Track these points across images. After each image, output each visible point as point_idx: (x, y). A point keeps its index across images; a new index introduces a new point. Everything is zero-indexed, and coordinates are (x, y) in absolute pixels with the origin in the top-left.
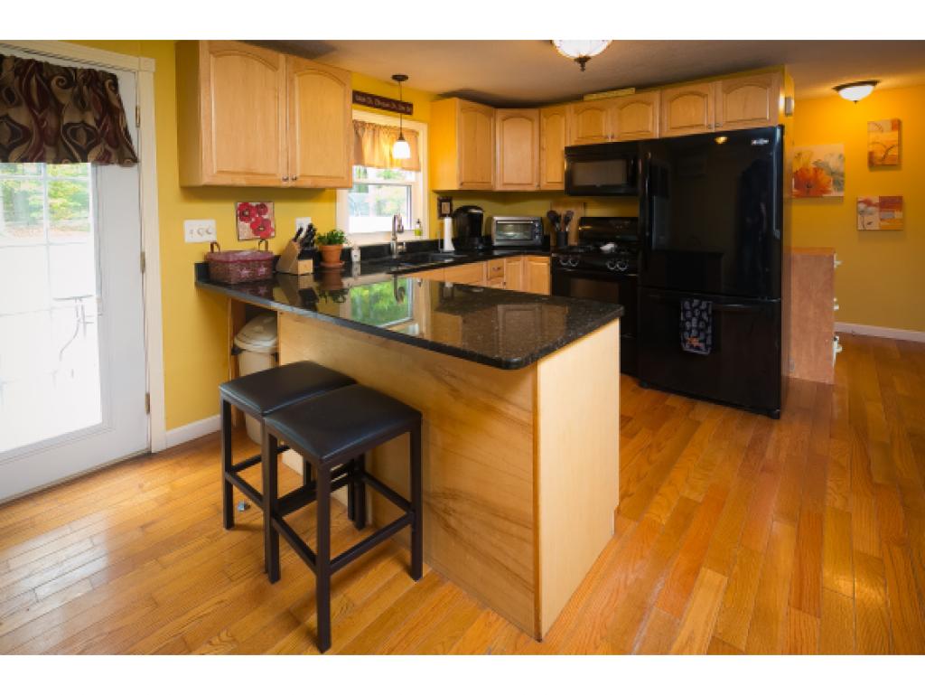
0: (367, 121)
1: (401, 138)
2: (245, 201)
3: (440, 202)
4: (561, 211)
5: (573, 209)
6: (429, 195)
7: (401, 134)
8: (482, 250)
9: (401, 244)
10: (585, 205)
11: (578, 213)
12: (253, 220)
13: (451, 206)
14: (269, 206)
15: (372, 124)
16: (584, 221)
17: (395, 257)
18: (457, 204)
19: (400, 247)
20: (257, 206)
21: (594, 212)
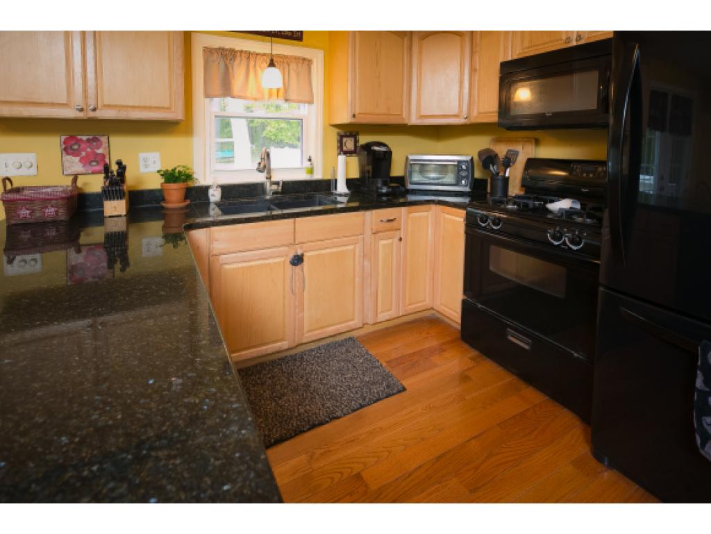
0: (237, 48)
1: (272, 64)
2: (72, 134)
3: (341, 137)
4: (501, 150)
5: (518, 148)
6: (324, 129)
7: (272, 60)
8: (386, 195)
9: (277, 183)
10: (537, 142)
11: (526, 152)
12: (84, 154)
13: (356, 142)
14: (104, 139)
15: (246, 52)
16: (532, 163)
17: (268, 197)
18: (364, 140)
19: (275, 187)
20: (88, 140)
21: (550, 151)
